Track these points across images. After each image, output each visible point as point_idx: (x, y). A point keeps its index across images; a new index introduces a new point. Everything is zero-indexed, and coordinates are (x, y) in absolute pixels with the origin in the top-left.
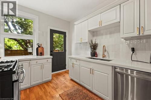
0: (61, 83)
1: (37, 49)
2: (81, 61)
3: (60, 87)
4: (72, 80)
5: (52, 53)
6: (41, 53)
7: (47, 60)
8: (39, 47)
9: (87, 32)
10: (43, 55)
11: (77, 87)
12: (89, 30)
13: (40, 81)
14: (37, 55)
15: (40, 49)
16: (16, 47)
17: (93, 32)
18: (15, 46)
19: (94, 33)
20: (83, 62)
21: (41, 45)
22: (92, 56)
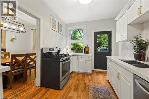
0: (97, 79)
1: (85, 49)
3: (93, 81)
5: (96, 52)
6: (87, 52)
7: (88, 57)
8: (86, 47)
10: (89, 53)
11: (108, 88)
13: (83, 71)
14: (85, 53)
21: (87, 46)
22: (136, 59)
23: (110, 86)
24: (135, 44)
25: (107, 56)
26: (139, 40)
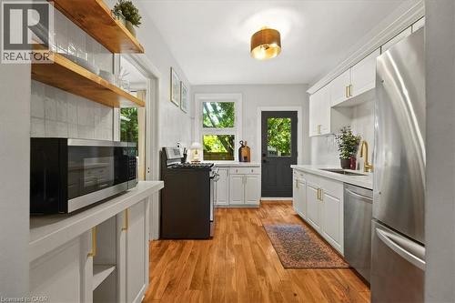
0: (274, 214)
1: (240, 150)
2: (308, 175)
3: (268, 218)
4: (298, 216)
5: (265, 158)
6: (245, 158)
8: (243, 146)
9: (329, 110)
10: (249, 161)
12: (334, 105)
14: (240, 161)
15: (244, 150)
16: (217, 148)
17: (352, 107)
18: (216, 146)
19: (351, 109)
20: (312, 176)
21: (246, 143)
22: (344, 168)
23: (301, 222)
24: (341, 141)
25: (292, 166)
26: (347, 134)
